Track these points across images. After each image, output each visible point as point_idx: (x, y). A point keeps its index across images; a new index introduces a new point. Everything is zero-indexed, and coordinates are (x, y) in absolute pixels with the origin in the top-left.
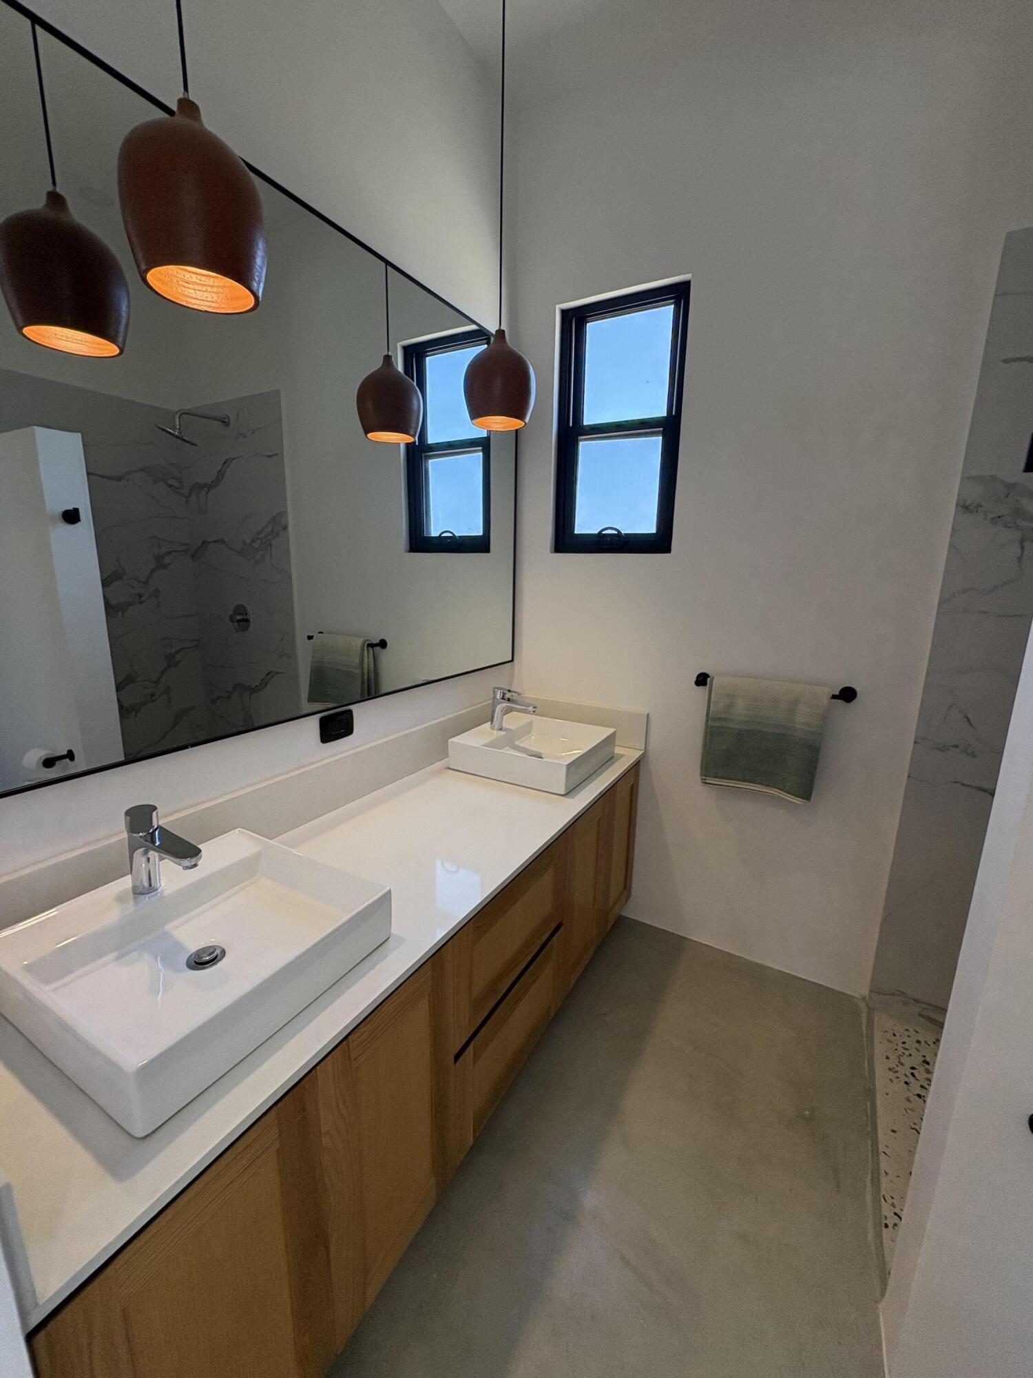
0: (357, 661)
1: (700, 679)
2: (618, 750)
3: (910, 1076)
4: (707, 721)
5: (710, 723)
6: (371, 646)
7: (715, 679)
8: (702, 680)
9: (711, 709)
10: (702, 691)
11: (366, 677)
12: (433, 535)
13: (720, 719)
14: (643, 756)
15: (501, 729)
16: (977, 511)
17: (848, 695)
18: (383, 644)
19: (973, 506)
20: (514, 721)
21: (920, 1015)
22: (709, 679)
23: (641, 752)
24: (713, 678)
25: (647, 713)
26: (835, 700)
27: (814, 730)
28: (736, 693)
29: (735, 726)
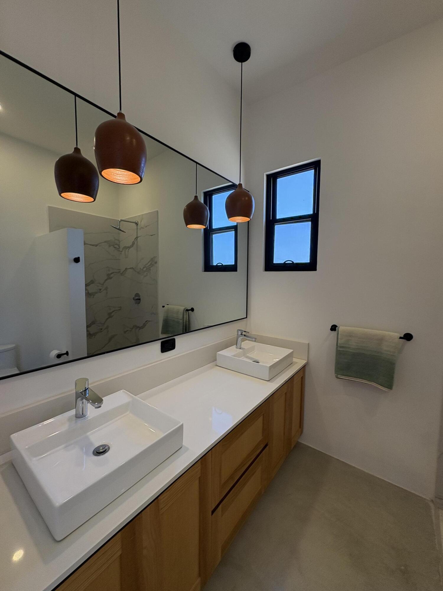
0: (181, 316)
2: (295, 360)
4: (337, 348)
5: (339, 349)
6: (187, 310)
8: (334, 328)
9: (339, 342)
10: (334, 333)
11: (185, 324)
12: (214, 265)
13: (343, 347)
14: (307, 363)
15: (240, 349)
17: (408, 337)
18: (192, 310)
20: (247, 344)
22: (337, 328)
24: (339, 327)
25: (308, 343)
26: (401, 340)
27: (392, 354)
28: (350, 335)
29: (351, 351)
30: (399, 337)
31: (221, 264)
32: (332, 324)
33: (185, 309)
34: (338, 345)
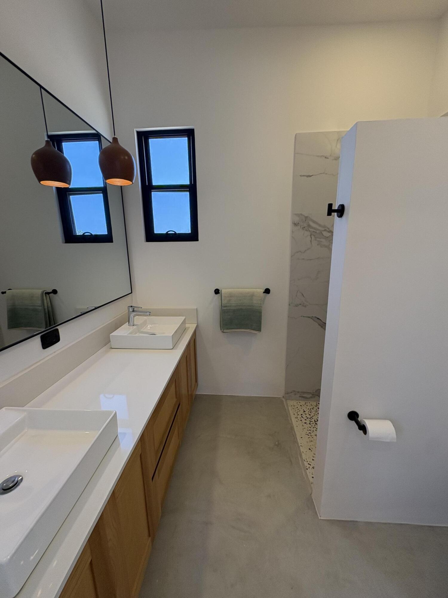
1: (216, 291)
2: (187, 325)
3: (301, 417)
4: (222, 308)
5: (223, 308)
6: (49, 293)
7: (223, 291)
8: (217, 292)
9: (223, 303)
10: (217, 296)
12: (78, 234)
13: (226, 306)
15: (134, 325)
16: (298, 225)
17: (267, 291)
18: (55, 292)
19: (297, 224)
20: (138, 320)
21: (300, 397)
22: (220, 291)
23: (196, 325)
24: (221, 290)
25: (196, 308)
26: (264, 294)
27: (259, 305)
28: (231, 295)
29: (232, 308)
30: (263, 292)
31: (90, 234)
32: (215, 289)
33: (44, 293)
34: (223, 305)
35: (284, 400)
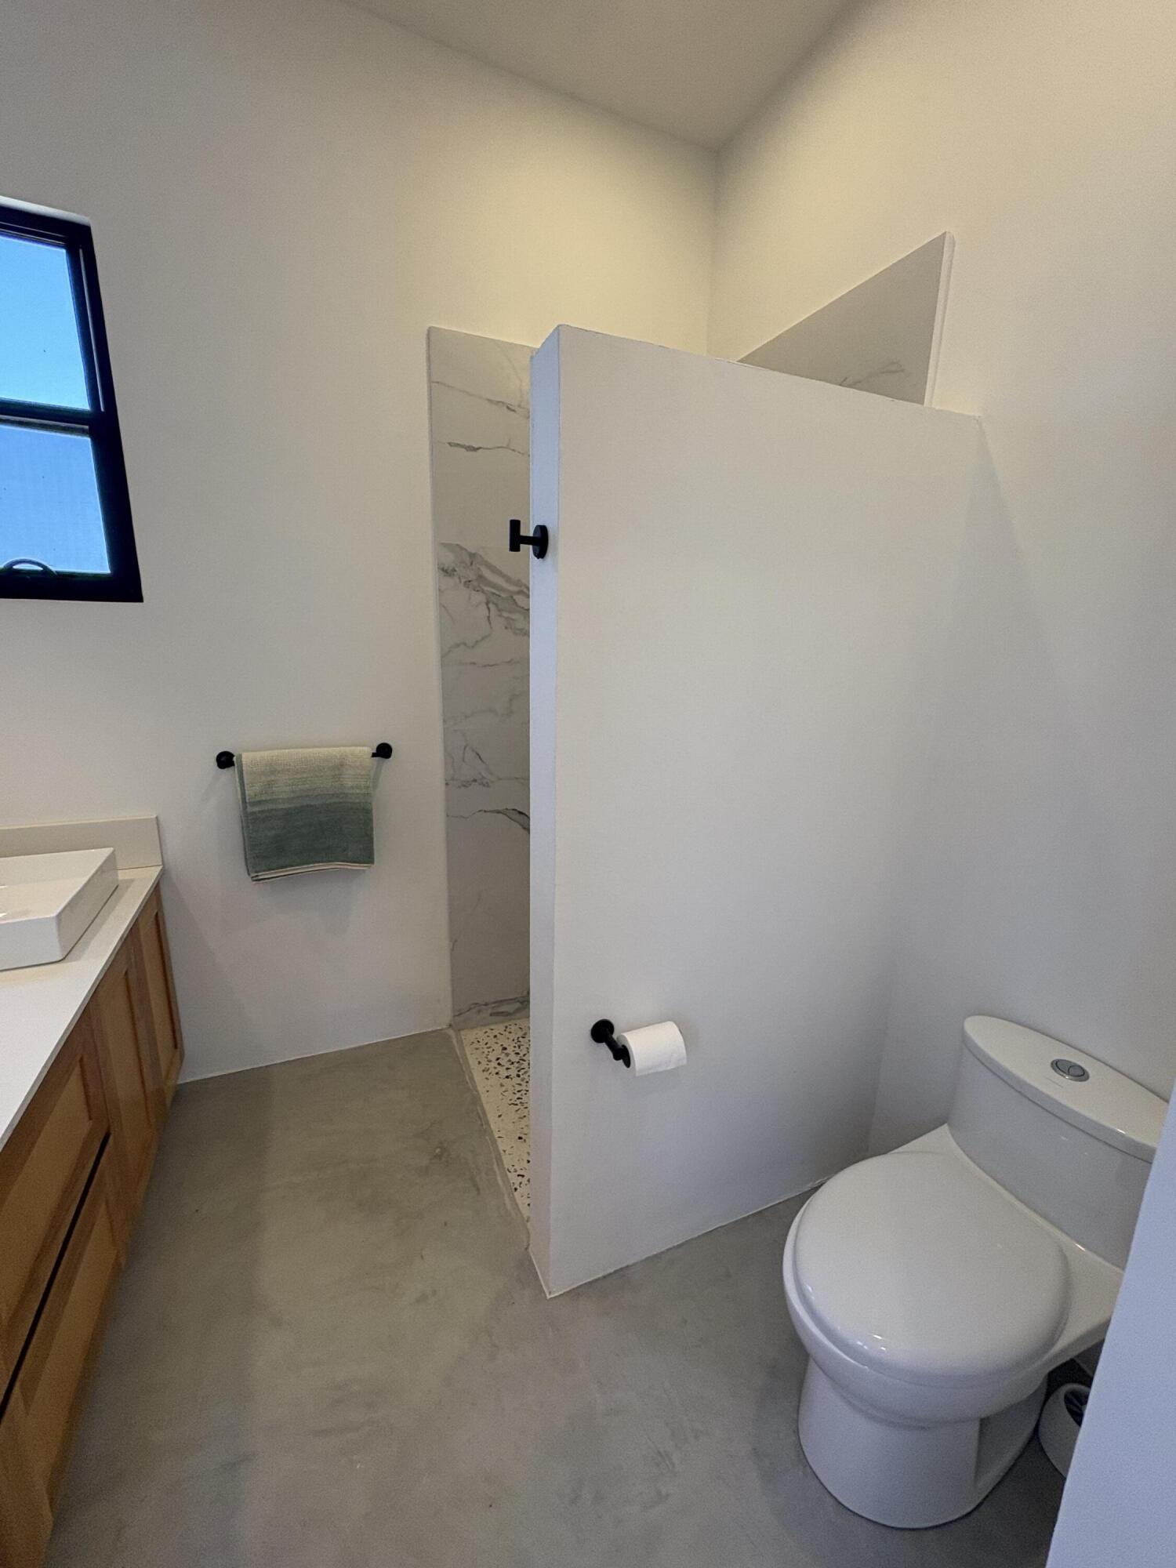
1: (223, 759)
2: (122, 875)
3: (498, 1066)
4: (245, 808)
5: (249, 809)
7: (244, 756)
8: (225, 760)
9: (247, 792)
10: (228, 774)
13: (260, 802)
14: (163, 874)
16: (454, 575)
17: (384, 751)
19: (450, 570)
21: (491, 1015)
22: (235, 759)
23: (160, 868)
24: (240, 756)
25: (155, 816)
26: (377, 758)
27: (363, 791)
28: (272, 769)
29: (281, 807)
30: (371, 755)
32: (219, 752)
34: (247, 801)
35: (451, 1032)
